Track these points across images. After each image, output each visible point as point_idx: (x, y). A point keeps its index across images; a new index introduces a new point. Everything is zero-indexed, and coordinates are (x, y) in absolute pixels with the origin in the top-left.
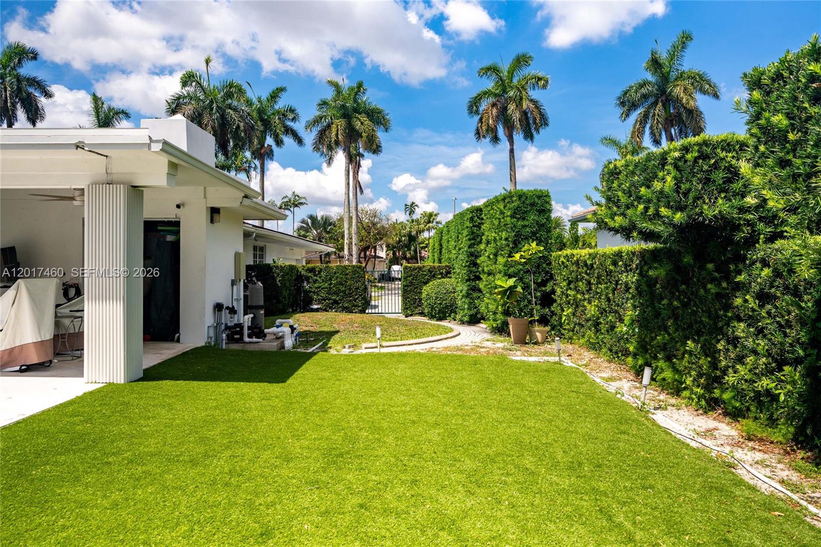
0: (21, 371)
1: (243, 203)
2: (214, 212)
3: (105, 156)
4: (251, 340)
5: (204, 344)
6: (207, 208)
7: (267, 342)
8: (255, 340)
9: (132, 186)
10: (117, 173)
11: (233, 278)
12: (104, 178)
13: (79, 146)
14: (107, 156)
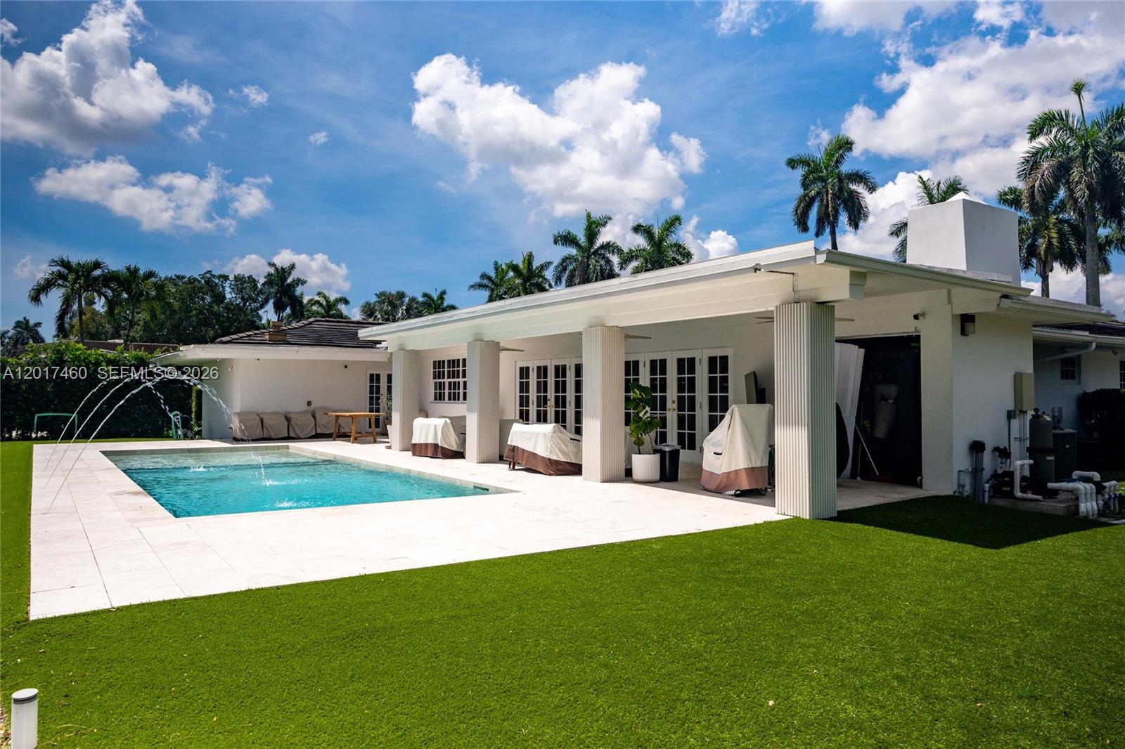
0: (736, 495)
1: (1000, 306)
2: (966, 322)
3: (791, 274)
4: (1025, 495)
5: (951, 493)
6: (953, 316)
7: (1058, 502)
8: (1030, 496)
9: (817, 303)
10: (803, 290)
11: (1011, 409)
12: (792, 296)
13: (756, 269)
14: (793, 274)
